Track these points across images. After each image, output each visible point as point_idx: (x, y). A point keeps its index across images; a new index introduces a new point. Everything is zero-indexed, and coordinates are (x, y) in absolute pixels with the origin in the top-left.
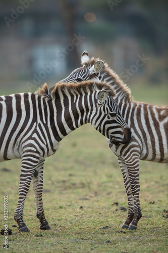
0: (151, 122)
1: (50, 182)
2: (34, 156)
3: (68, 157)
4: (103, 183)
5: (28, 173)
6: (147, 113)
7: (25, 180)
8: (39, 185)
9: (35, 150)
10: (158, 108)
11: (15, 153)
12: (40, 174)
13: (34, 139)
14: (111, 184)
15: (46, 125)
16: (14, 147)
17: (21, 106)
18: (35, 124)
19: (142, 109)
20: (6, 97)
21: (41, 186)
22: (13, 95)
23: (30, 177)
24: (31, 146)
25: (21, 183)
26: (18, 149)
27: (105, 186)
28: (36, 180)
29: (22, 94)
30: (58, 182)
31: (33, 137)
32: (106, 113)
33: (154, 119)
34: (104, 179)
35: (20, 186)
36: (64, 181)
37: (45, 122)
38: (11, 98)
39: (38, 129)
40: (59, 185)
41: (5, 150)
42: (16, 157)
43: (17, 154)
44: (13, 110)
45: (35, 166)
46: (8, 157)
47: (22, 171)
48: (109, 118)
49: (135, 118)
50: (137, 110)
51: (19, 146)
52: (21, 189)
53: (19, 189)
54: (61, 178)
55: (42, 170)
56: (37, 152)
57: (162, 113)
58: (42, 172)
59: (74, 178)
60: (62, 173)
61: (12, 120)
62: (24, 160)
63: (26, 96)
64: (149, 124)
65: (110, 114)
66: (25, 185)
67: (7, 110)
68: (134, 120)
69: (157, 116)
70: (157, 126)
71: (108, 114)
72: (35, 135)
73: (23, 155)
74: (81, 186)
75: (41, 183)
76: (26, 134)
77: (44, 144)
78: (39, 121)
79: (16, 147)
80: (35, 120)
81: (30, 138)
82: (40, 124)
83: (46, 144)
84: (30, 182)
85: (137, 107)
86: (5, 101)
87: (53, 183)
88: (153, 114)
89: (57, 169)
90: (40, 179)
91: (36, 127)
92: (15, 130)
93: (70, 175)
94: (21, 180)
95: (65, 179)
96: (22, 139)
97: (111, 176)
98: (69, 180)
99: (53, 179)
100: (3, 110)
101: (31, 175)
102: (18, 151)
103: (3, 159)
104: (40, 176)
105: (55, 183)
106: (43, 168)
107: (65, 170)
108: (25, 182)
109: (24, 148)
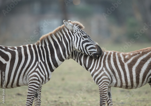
0: (118, 63)
1: (46, 102)
2: (36, 83)
3: (59, 87)
4: (80, 102)
5: (32, 94)
6: (115, 57)
7: (30, 98)
8: (39, 102)
9: (38, 79)
10: (124, 54)
11: (24, 81)
12: (39, 95)
13: (37, 72)
14: (85, 103)
15: (44, 63)
16: (23, 78)
17: (27, 52)
18: (37, 62)
19: (112, 55)
20: (17, 47)
21: (39, 103)
22: (21, 46)
23: (34, 96)
24: (35, 77)
25: (27, 101)
26: (26, 79)
27: (82, 104)
28: (37, 99)
29: (27, 46)
30: (52, 102)
31: (36, 70)
32: (81, 36)
33: (120, 61)
34: (81, 100)
35: (27, 102)
36: (55, 101)
37: (44, 61)
38: (21, 47)
39: (39, 65)
40: (52, 103)
41: (18, 79)
42: (24, 84)
43: (25, 82)
44: (22, 55)
45: (37, 90)
46: (19, 84)
47: (28, 93)
48: (83, 39)
49: (106, 61)
50: (108, 56)
51: (27, 77)
52: (27, 104)
53: (26, 104)
54: (54, 99)
55: (40, 93)
56: (39, 80)
57: (126, 57)
58: (40, 94)
59: (62, 99)
60: (55, 96)
61: (22, 61)
62: (30, 86)
63: (30, 46)
64: (117, 65)
65: (83, 36)
66: (30, 102)
67: (19, 55)
68: (105, 63)
69: (123, 59)
70: (122, 65)
71: (82, 37)
72: (37, 70)
73: (29, 83)
74: (66, 104)
75: (40, 101)
76: (31, 69)
77: (43, 75)
78: (40, 60)
79: (25, 78)
80: (37, 60)
81: (35, 71)
82: (40, 62)
83: (44, 75)
84: (33, 100)
85: (108, 54)
86: (17, 50)
87: (48, 102)
88: (120, 58)
89: (51, 94)
90: (39, 98)
91: (38, 64)
92: (24, 67)
93: (60, 97)
94: (28, 98)
95: (56, 100)
96: (29, 72)
97: (85, 98)
98: (59, 100)
99: (48, 100)
100: (16, 55)
101: (34, 95)
102: (26, 80)
103: (16, 85)
104: (39, 97)
105: (50, 102)
106: (41, 92)
107: (57, 94)
108: (30, 100)
109: (30, 78)
